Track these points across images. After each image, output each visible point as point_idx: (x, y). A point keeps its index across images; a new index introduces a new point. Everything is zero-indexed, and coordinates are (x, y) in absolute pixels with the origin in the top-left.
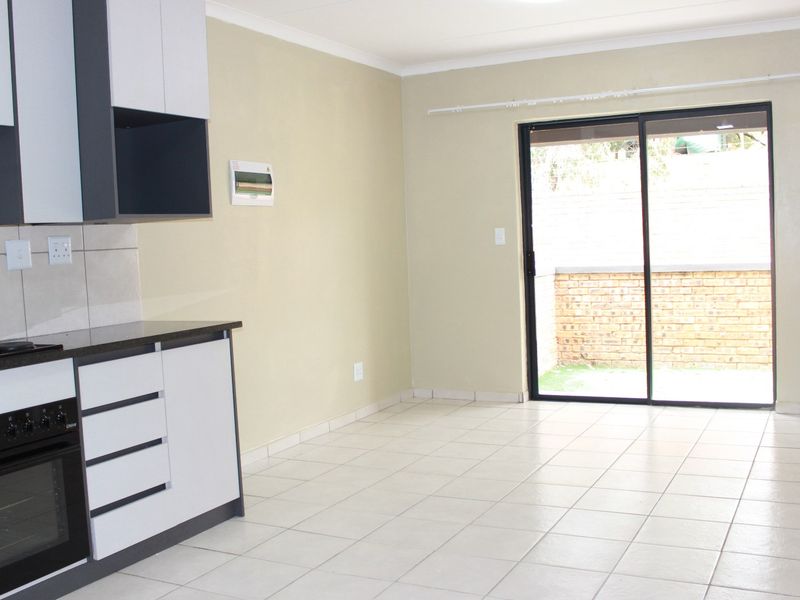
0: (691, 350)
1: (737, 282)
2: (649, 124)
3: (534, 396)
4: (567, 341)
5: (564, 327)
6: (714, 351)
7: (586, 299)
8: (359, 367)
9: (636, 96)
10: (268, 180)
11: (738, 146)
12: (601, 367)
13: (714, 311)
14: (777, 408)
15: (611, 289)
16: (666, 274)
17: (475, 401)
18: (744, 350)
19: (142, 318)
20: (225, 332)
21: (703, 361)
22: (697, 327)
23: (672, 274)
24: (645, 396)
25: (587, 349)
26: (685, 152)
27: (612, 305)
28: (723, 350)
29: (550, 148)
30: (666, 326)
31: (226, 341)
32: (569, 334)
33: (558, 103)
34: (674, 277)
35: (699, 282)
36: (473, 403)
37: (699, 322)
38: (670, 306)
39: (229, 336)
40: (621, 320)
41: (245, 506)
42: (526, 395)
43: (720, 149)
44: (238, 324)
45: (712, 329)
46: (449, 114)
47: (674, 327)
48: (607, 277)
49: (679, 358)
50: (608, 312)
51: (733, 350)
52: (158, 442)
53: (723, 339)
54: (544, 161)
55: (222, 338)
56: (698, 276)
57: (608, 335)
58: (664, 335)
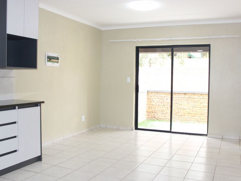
0: (186, 117)
1: (201, 97)
2: (174, 49)
3: (136, 128)
4: (150, 112)
5: (149, 108)
6: (193, 118)
7: (156, 100)
8: (83, 117)
9: (171, 40)
10: (58, 59)
11: (206, 57)
12: (159, 121)
13: (194, 105)
14: (208, 135)
15: (163, 97)
16: (180, 94)
17: (119, 129)
18: (202, 118)
19: (15, 99)
20: (39, 104)
21: (190, 120)
22: (188, 110)
23: (182, 94)
24: (169, 130)
25: (156, 115)
26: (190, 58)
27: (164, 102)
28: (196, 117)
29: (149, 54)
30: (179, 109)
31: (39, 107)
32: (150, 110)
33: (148, 41)
34: (182, 95)
35: (190, 97)
36: (118, 130)
37: (189, 109)
38: (181, 103)
39: (40, 106)
40: (166, 107)
41: (42, 158)
42: (134, 128)
43: (201, 57)
44: (43, 102)
45: (193, 111)
46: (115, 42)
47: (182, 110)
48: (162, 94)
49: (183, 119)
50: (163, 105)
51: (199, 118)
52: (15, 137)
53: (196, 114)
54: (147, 58)
55: (38, 106)
56: (190, 95)
57: (162, 111)
58: (179, 112)
